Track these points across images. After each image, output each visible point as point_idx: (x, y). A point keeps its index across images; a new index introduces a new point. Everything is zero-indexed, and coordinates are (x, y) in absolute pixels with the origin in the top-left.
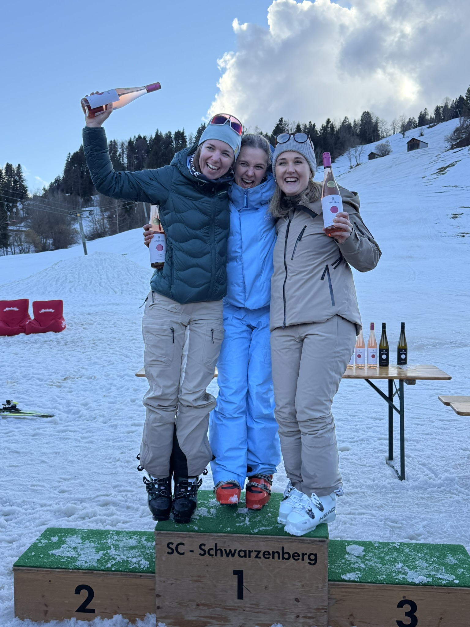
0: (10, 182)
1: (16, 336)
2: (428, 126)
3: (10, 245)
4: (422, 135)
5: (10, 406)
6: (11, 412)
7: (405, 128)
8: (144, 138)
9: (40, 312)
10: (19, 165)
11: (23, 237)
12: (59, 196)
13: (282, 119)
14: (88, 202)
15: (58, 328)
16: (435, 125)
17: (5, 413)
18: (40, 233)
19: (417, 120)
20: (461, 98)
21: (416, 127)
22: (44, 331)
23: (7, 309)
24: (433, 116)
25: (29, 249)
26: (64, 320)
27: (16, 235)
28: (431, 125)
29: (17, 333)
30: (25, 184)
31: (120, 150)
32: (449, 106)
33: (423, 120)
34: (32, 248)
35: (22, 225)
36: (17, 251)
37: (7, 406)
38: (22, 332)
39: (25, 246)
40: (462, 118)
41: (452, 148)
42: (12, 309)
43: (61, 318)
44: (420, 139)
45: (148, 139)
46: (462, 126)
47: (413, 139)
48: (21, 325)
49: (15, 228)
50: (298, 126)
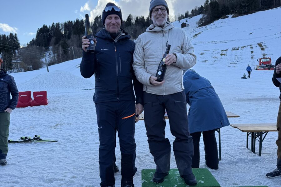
0: (12, 41)
1: (27, 107)
2: (189, 18)
3: (13, 69)
4: (187, 21)
5: (37, 138)
6: (37, 140)
7: (180, 18)
8: (71, 22)
9: (37, 96)
10: (16, 34)
11: (19, 65)
12: (34, 47)
13: (130, 14)
14: (47, 49)
15: (45, 103)
16: (191, 17)
17: (35, 141)
18: (26, 63)
19: (185, 15)
20: (202, 6)
21: (184, 18)
22: (39, 105)
23: (22, 96)
24: (191, 14)
25: (21, 70)
26: (47, 99)
27: (15, 64)
28: (190, 17)
29: (27, 106)
30: (19, 42)
31: (61, 27)
32: (197, 9)
33: (187, 15)
34: (23, 70)
35: (18, 60)
36: (16, 71)
37: (35, 138)
38: (29, 106)
39: (20, 69)
40: (203, 14)
41: (199, 27)
42: (24, 95)
43: (46, 99)
44: (186, 23)
45: (73, 22)
46: (203, 17)
47: (184, 23)
48: (29, 102)
49: (15, 61)
50: (137, 17)
